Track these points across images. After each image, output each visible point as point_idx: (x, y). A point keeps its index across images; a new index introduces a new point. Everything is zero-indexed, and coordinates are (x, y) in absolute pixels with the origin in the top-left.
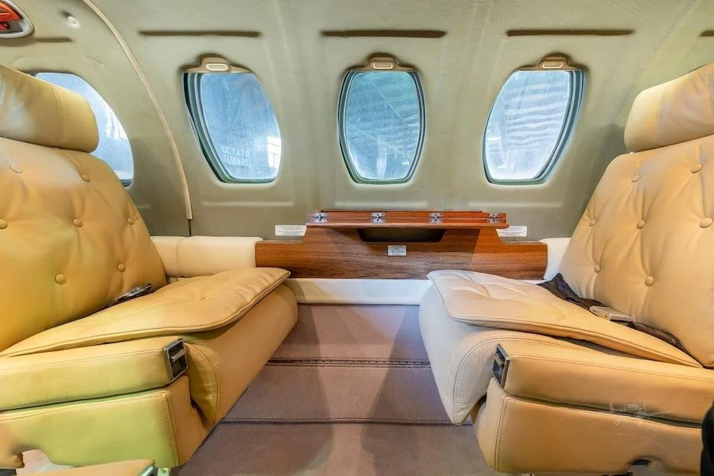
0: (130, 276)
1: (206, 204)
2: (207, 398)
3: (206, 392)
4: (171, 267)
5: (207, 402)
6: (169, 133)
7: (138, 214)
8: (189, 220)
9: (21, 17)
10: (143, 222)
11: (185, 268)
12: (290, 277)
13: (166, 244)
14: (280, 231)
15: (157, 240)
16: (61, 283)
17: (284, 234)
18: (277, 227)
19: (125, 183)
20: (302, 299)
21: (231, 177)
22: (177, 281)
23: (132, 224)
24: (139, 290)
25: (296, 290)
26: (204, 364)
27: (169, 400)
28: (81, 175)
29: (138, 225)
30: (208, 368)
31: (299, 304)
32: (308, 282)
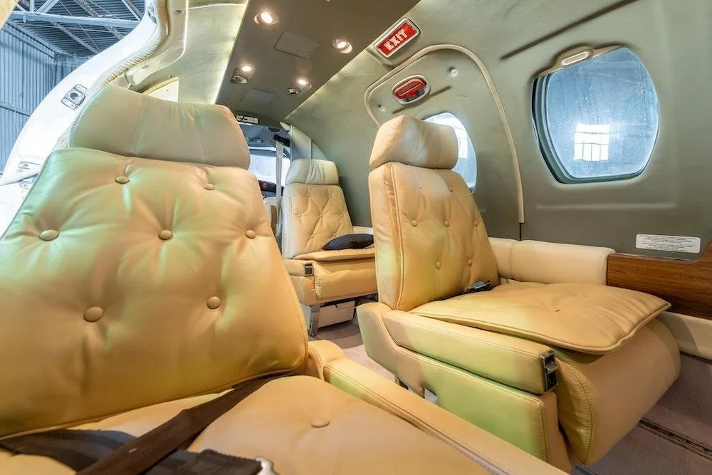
0: (475, 271)
1: (540, 207)
2: (578, 430)
3: (579, 424)
4: (504, 267)
5: (578, 435)
6: (511, 141)
7: (481, 218)
8: (521, 224)
9: (426, 84)
10: (483, 224)
11: (516, 271)
12: (668, 310)
13: (501, 246)
14: (644, 242)
15: (494, 242)
16: (438, 268)
17: (652, 247)
18: (638, 236)
19: (471, 190)
20: (688, 347)
21: (571, 176)
22: (508, 282)
23: (477, 226)
24: (482, 284)
25: (680, 332)
26: (578, 389)
27: (543, 411)
28: (448, 187)
29: (481, 228)
30: (582, 396)
31: (683, 353)
32: (698, 325)
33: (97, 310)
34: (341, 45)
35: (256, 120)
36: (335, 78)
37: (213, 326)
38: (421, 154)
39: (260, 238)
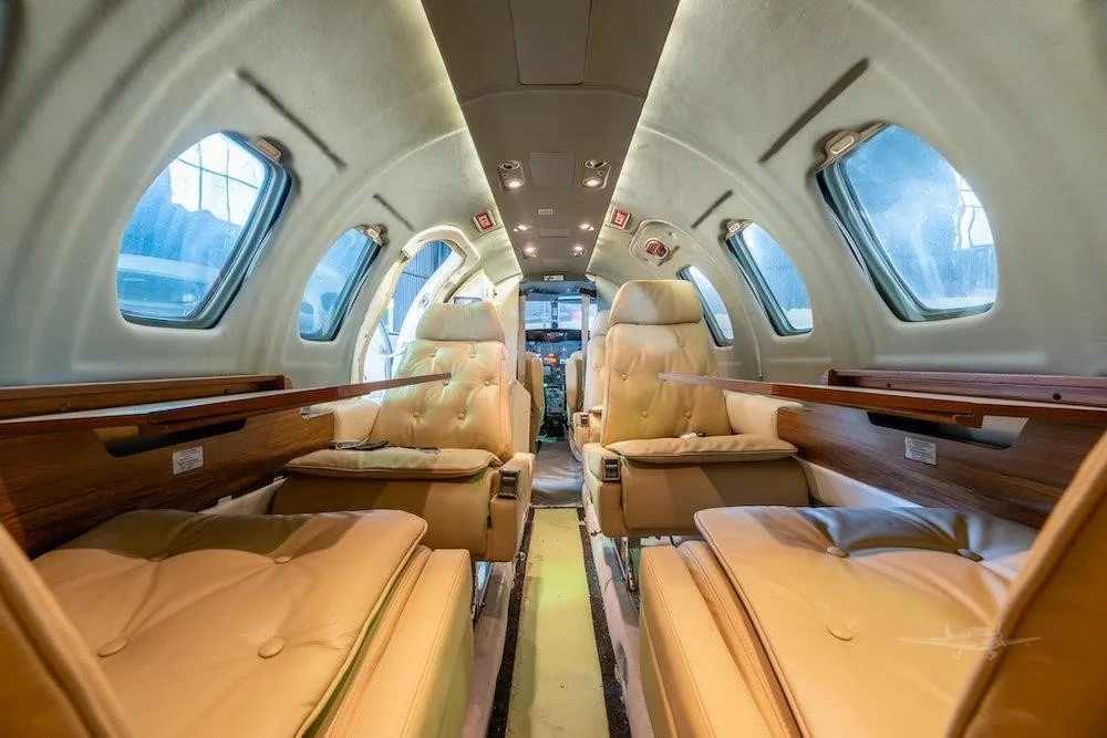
0: (693, 422)
1: (769, 360)
8: (761, 378)
20: (815, 494)
28: (679, 342)
31: (812, 498)
32: (819, 472)
33: (417, 413)
34: (585, 226)
35: (562, 277)
36: (598, 241)
37: (458, 428)
38: (650, 313)
39: (492, 386)
